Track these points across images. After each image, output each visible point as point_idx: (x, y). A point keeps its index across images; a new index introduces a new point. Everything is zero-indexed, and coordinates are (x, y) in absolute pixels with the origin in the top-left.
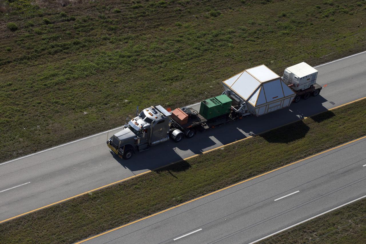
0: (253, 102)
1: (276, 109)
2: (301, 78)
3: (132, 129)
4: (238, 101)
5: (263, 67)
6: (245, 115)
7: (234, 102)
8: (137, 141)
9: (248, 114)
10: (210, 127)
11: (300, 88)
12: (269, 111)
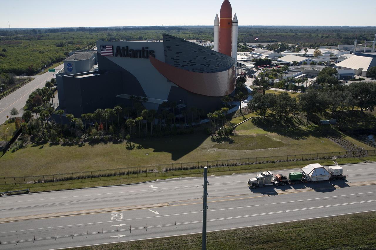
0: (310, 175)
1: (321, 180)
2: (334, 170)
3: (257, 178)
4: (305, 175)
5: (318, 164)
6: (308, 181)
7: (303, 175)
8: (258, 182)
9: (310, 181)
10: (292, 183)
11: (334, 174)
12: (318, 180)
